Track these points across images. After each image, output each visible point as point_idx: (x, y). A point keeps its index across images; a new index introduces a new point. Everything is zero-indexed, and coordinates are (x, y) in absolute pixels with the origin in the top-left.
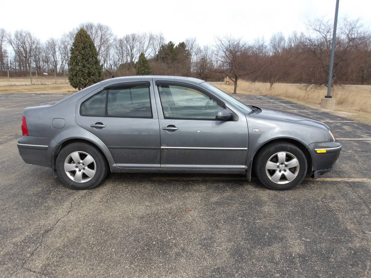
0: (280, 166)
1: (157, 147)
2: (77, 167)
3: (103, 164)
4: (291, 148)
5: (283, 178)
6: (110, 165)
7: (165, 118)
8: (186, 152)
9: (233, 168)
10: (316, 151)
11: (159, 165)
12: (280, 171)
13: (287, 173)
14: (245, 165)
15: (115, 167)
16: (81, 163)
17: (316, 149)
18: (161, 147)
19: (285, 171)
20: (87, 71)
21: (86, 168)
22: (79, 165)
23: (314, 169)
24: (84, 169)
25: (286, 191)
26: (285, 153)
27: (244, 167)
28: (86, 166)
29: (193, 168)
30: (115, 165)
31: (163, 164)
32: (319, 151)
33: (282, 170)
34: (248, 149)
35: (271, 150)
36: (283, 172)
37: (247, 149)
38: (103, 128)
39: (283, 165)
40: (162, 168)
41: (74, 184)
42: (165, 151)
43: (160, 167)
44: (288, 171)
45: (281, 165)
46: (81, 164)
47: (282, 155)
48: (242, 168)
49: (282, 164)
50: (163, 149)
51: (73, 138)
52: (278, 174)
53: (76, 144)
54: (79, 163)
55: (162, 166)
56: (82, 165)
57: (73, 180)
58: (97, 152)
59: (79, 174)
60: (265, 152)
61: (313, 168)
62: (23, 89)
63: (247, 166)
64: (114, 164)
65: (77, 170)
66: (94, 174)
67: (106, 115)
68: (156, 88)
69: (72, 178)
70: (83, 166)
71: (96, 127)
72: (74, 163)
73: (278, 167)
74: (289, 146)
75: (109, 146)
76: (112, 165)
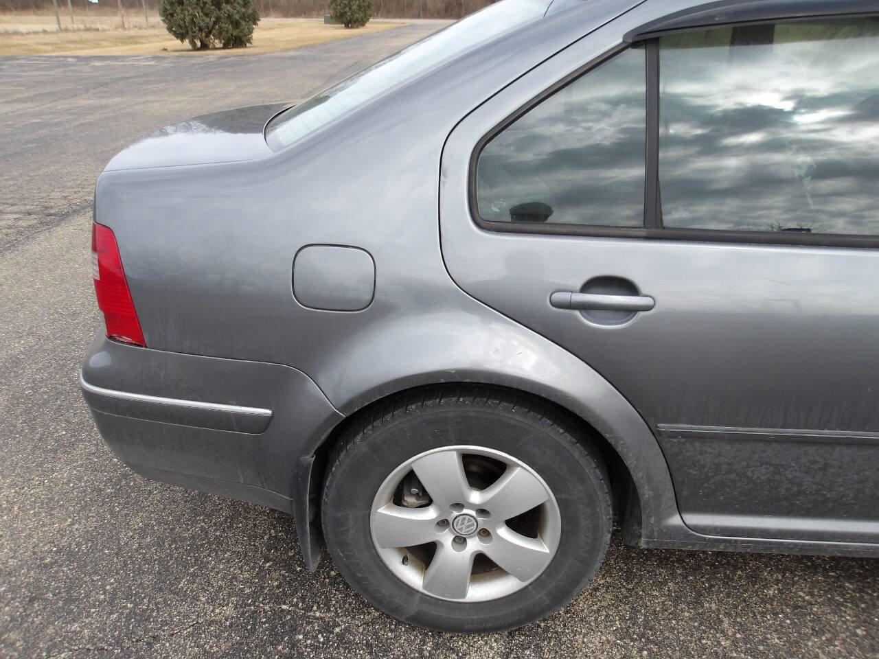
2: (443, 523)
6: (649, 521)
15: (676, 529)
16: (471, 506)
21: (504, 533)
22: (456, 513)
24: (485, 534)
28: (498, 521)
30: (675, 520)
38: (641, 314)
41: (426, 608)
46: (465, 511)
51: (443, 381)
53: (449, 408)
54: (459, 505)
56: (473, 513)
57: (421, 590)
58: (577, 452)
62: (38, 44)
64: (671, 515)
65: (445, 538)
67: (655, 227)
69: (412, 576)
70: (480, 519)
71: (585, 308)
72: (426, 500)
75: (663, 427)
76: (661, 517)
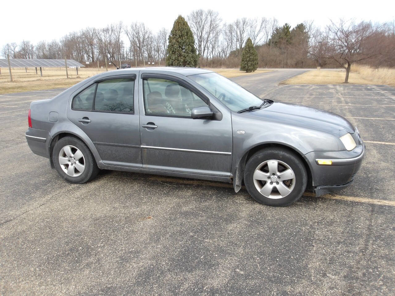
0: (271, 177)
1: (137, 146)
2: (69, 161)
3: (91, 160)
4: (283, 156)
5: (275, 191)
6: (97, 161)
7: (147, 114)
8: (166, 153)
9: (216, 174)
10: (317, 162)
11: (141, 165)
12: (272, 183)
13: (281, 186)
14: (230, 172)
15: (102, 163)
17: (316, 160)
18: (141, 146)
19: (278, 183)
20: (182, 60)
21: (77, 162)
23: (315, 184)
24: (75, 163)
25: (278, 208)
26: (277, 162)
27: (229, 174)
28: (77, 160)
29: (174, 171)
30: (101, 161)
31: (145, 164)
32: (321, 162)
33: (274, 182)
34: (232, 153)
35: (259, 157)
36: (275, 184)
37: (230, 153)
38: (89, 123)
39: (275, 176)
40: (144, 168)
41: (67, 177)
42: (145, 150)
43: (142, 167)
44: (281, 183)
45: (273, 176)
46: (72, 158)
47: (273, 164)
48: (227, 176)
49: (274, 174)
50: (143, 148)
52: (269, 187)
54: (71, 157)
55: (144, 166)
56: (73, 159)
57: (67, 173)
58: (85, 147)
59: (71, 167)
60: (253, 158)
61: (313, 183)
63: (233, 174)
65: (70, 163)
66: (84, 169)
67: (94, 110)
68: (141, 80)
69: (65, 171)
70: (75, 160)
71: (83, 122)
73: (269, 178)
74: (282, 153)
75: (94, 142)
76: (98, 161)
